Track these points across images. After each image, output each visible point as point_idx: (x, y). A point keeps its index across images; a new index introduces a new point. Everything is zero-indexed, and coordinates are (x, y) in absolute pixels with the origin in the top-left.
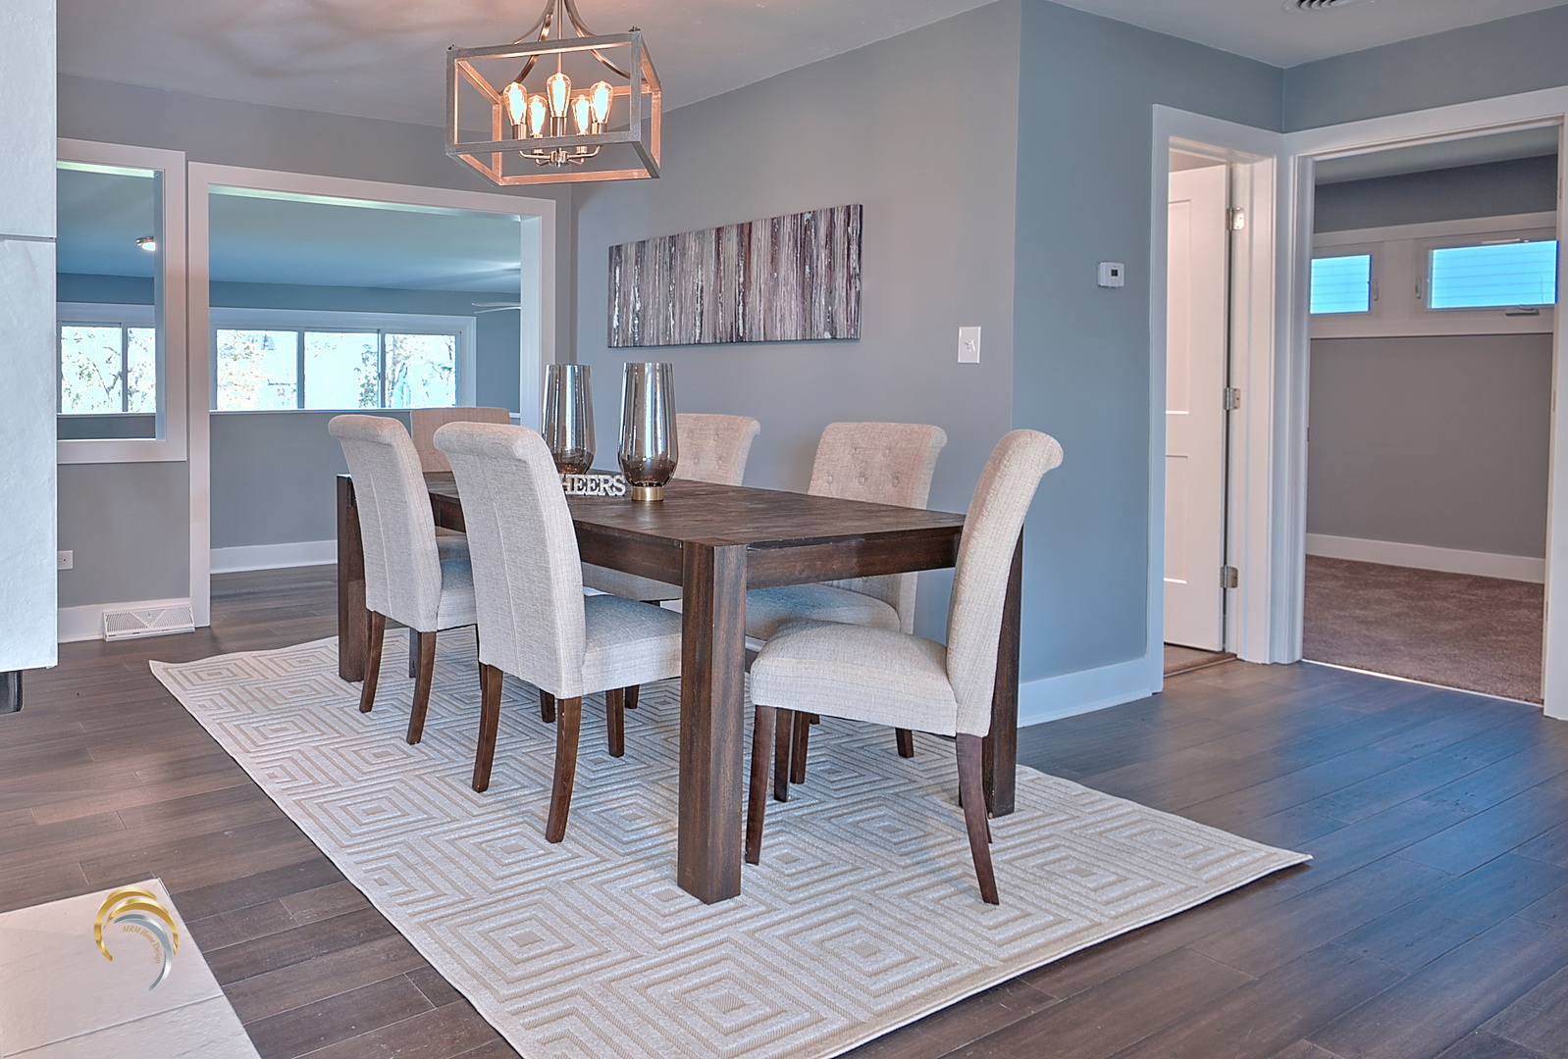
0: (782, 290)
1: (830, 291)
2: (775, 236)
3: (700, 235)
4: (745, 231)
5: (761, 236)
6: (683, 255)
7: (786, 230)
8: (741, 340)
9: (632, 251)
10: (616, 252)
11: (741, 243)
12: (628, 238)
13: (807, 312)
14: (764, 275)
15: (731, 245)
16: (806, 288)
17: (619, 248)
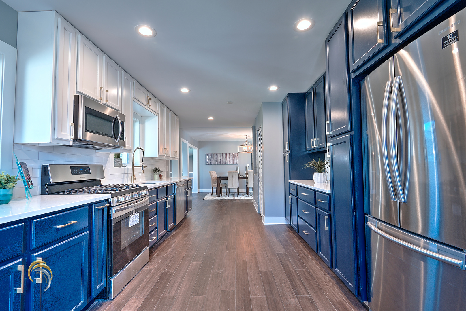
0: (231, 160)
1: (236, 160)
2: (230, 155)
3: (220, 154)
4: (226, 154)
5: (228, 155)
6: (218, 156)
7: (231, 154)
8: (226, 164)
9: (210, 155)
10: (207, 155)
11: (226, 155)
12: (209, 153)
13: (234, 162)
14: (229, 158)
15: (224, 155)
16: (233, 160)
17: (208, 154)
